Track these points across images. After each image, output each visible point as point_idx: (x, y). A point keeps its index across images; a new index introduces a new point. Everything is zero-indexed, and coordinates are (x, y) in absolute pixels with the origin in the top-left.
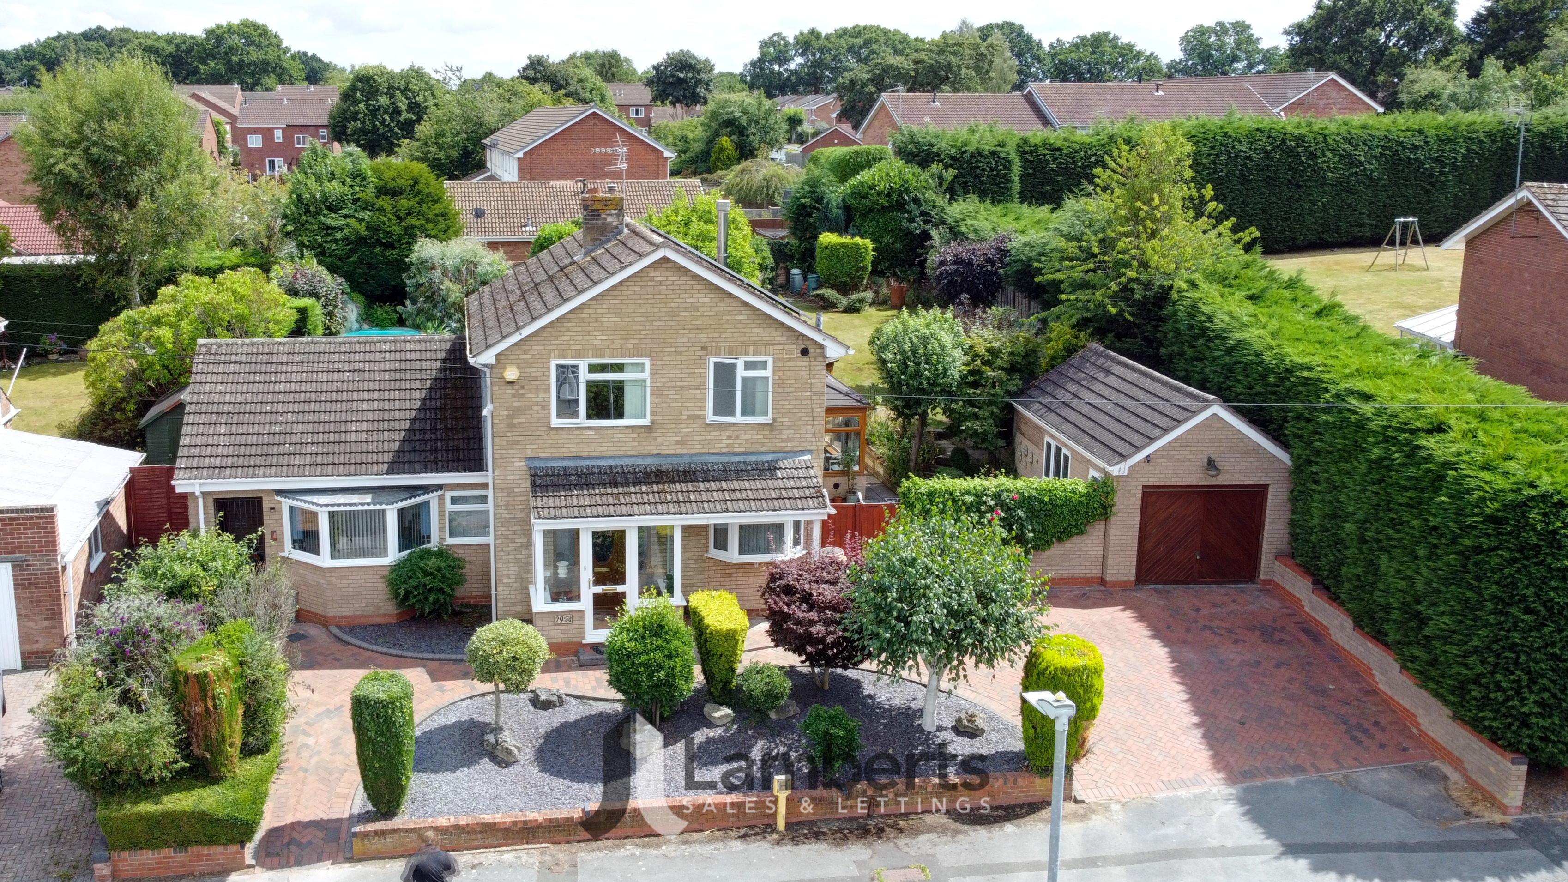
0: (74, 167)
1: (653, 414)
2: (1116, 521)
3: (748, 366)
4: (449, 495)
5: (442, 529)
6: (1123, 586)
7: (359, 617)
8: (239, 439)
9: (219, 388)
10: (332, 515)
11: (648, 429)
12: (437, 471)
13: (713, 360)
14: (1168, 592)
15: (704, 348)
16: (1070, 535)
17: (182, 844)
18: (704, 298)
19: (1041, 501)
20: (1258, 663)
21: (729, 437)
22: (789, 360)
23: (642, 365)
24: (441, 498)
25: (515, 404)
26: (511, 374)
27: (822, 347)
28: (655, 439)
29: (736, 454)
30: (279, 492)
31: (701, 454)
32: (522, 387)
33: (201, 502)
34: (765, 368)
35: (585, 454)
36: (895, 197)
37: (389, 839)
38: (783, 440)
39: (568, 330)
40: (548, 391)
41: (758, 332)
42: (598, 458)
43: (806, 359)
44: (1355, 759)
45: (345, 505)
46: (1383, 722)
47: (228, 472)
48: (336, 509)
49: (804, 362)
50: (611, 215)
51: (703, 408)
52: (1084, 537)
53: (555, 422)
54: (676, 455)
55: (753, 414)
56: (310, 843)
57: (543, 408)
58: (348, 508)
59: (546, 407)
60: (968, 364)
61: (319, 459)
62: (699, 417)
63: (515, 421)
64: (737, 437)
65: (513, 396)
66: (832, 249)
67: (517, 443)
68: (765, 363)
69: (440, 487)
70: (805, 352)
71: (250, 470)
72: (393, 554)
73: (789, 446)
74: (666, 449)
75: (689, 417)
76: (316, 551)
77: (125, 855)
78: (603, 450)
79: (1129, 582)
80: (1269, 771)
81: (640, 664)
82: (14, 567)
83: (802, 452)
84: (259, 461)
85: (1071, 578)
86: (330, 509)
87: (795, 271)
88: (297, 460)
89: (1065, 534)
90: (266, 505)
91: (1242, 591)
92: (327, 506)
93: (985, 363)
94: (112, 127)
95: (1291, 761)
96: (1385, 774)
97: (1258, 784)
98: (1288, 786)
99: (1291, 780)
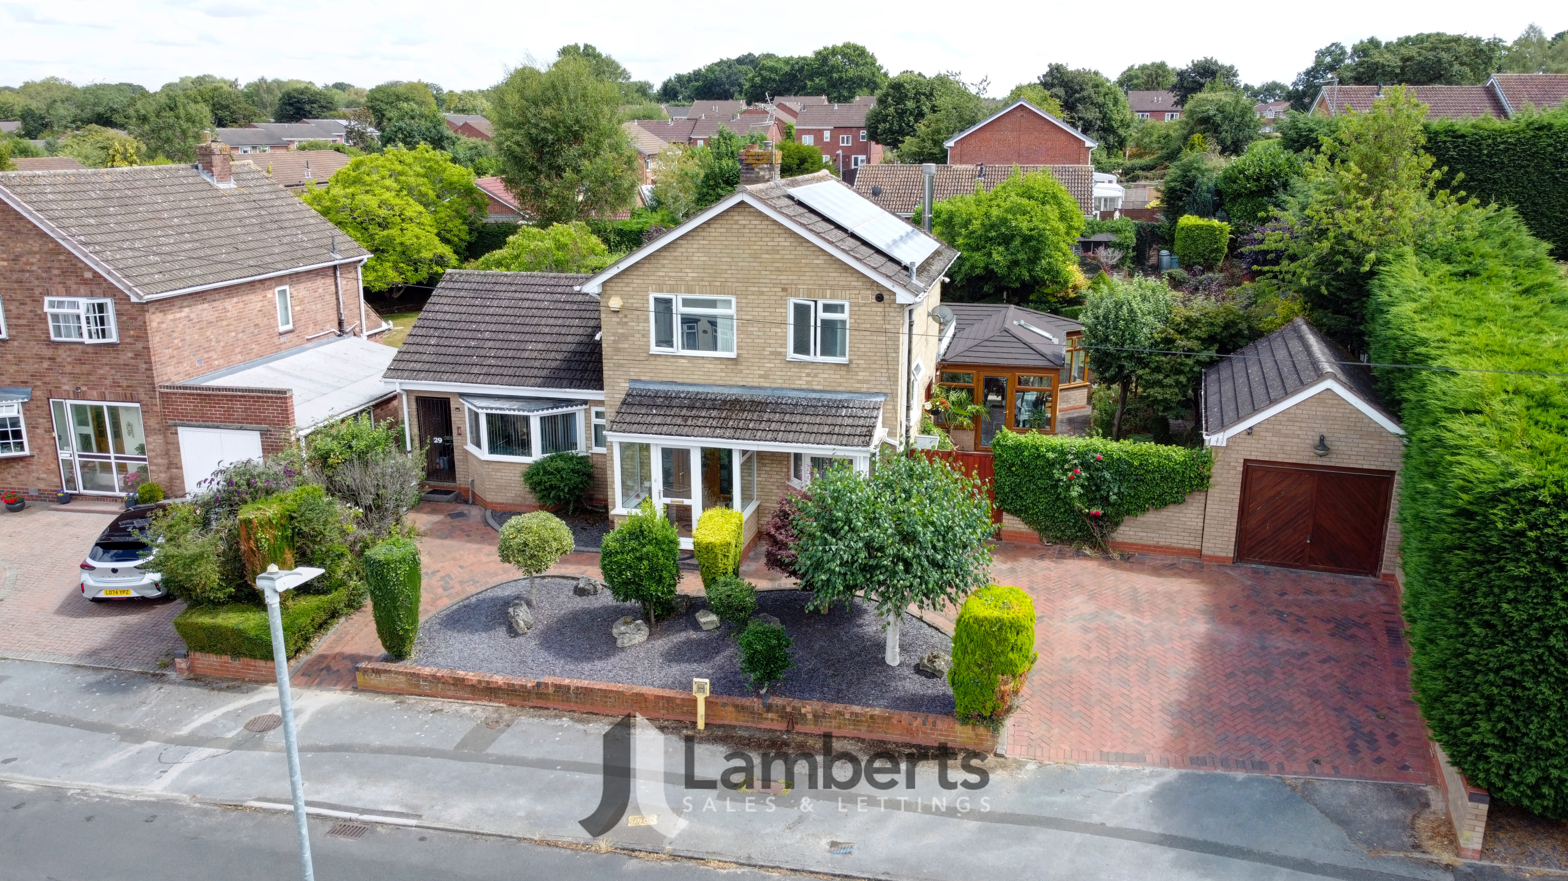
1: (739, 348)
2: (1214, 494)
3: (827, 308)
4: (594, 409)
5: (588, 439)
6: (1220, 562)
7: (511, 505)
8: (443, 350)
9: (446, 308)
10: (488, 415)
11: (735, 361)
12: (579, 387)
13: (792, 301)
15: (784, 290)
16: (1164, 504)
17: (236, 653)
18: (784, 242)
19: (1131, 465)
21: (808, 375)
22: (865, 305)
23: (730, 302)
24: (587, 412)
25: (620, 331)
26: (615, 303)
27: (894, 294)
28: (741, 372)
29: (814, 391)
30: (462, 395)
31: (782, 389)
32: (626, 316)
33: (404, 397)
34: (843, 312)
35: (679, 381)
36: (1264, 181)
37: (383, 678)
38: (859, 382)
39: (663, 266)
40: (647, 320)
41: (834, 275)
42: (690, 385)
43: (881, 304)
44: (1334, 768)
45: (497, 409)
46: (1401, 735)
47: (423, 375)
48: (494, 412)
49: (879, 308)
51: (784, 345)
52: (1183, 507)
53: (654, 349)
54: (760, 388)
55: (833, 354)
56: (338, 671)
57: (643, 336)
58: (499, 412)
59: (646, 335)
61: (493, 371)
62: (780, 353)
63: (620, 346)
64: (816, 376)
65: (618, 323)
66: (1188, 230)
67: (620, 366)
68: (842, 306)
69: (585, 402)
70: (880, 298)
71: (435, 374)
72: (537, 454)
73: (864, 387)
74: (750, 382)
75: (771, 353)
76: (480, 445)
77: (198, 655)
78: (696, 378)
79: (1227, 558)
80: (1225, 763)
82: (261, 434)
83: (877, 394)
84: (449, 368)
86: (489, 411)
87: (1164, 252)
89: (1162, 502)
90: (453, 405)
91: (1354, 583)
92: (487, 408)
93: (1183, 332)
95: (1258, 757)
96: (1354, 789)
97: (1202, 772)
98: (1233, 781)
99: (1240, 775)
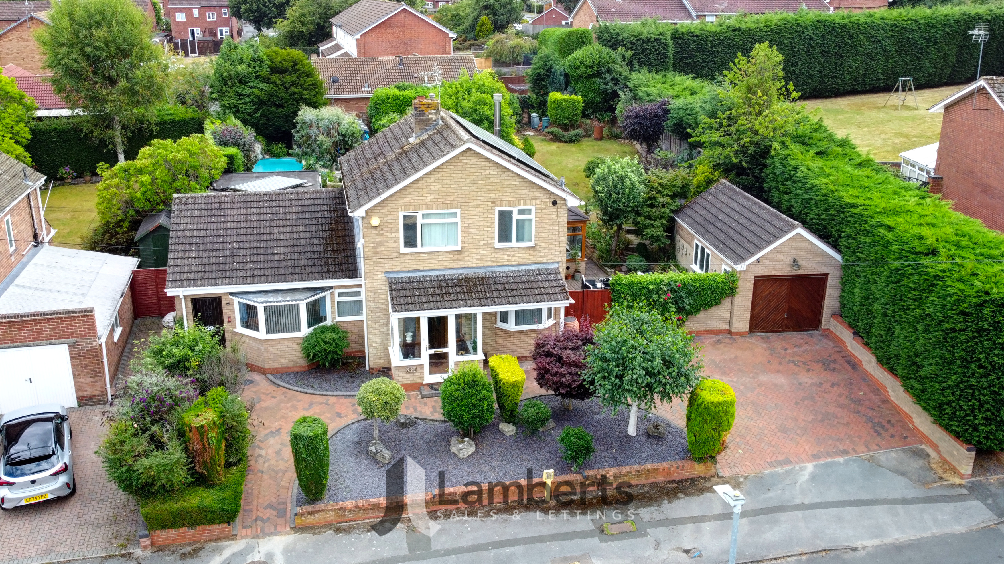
0: (75, 60)
1: (463, 243)
2: (738, 298)
3: (521, 212)
4: (337, 292)
5: (333, 312)
6: (742, 334)
7: (285, 368)
8: (206, 261)
9: (190, 227)
10: (265, 308)
11: (460, 252)
12: (329, 278)
13: (497, 210)
14: (768, 338)
15: (493, 202)
16: (711, 306)
17: (193, 524)
18: (493, 172)
19: (695, 287)
20: (821, 384)
21: (509, 256)
22: (545, 208)
23: (455, 213)
24: (332, 294)
25: (378, 240)
26: (375, 221)
27: (565, 200)
28: (464, 258)
29: (513, 265)
30: (232, 294)
31: (492, 266)
32: (382, 229)
33: (183, 301)
34: (530, 213)
35: (421, 268)
36: (595, 68)
37: (317, 516)
38: (541, 256)
39: (410, 193)
40: (398, 231)
41: (526, 192)
42: (429, 270)
43: (555, 207)
44: (877, 445)
45: (274, 302)
46: (893, 421)
47: (199, 282)
48: (268, 304)
49: (554, 209)
50: (432, 113)
51: (492, 239)
52: (719, 306)
53: (403, 249)
54: (477, 267)
55: (523, 240)
56: (268, 518)
57: (395, 241)
58: (276, 304)
59: (396, 241)
60: (647, 194)
61: (256, 273)
62: (490, 244)
63: (378, 250)
64: (514, 255)
65: (377, 235)
66: (558, 103)
67: (380, 263)
68: (530, 210)
69: (331, 288)
70: (554, 203)
71: (214, 282)
72: (305, 330)
73: (545, 260)
74: (470, 264)
75: (484, 244)
76: (257, 329)
77: (158, 532)
78: (433, 266)
79: (745, 332)
80: (829, 455)
81: (462, 405)
82: (69, 346)
83: (553, 263)
84: (219, 274)
85: (711, 331)
86: (265, 305)
87: (534, 115)
88: (242, 274)
89: (708, 305)
90: (224, 301)
91: (811, 336)
92: (262, 303)
93: (659, 192)
94: (97, 33)
95: (841, 448)
96: (894, 455)
97: (822, 462)
98: (839, 464)
99: (841, 460)
